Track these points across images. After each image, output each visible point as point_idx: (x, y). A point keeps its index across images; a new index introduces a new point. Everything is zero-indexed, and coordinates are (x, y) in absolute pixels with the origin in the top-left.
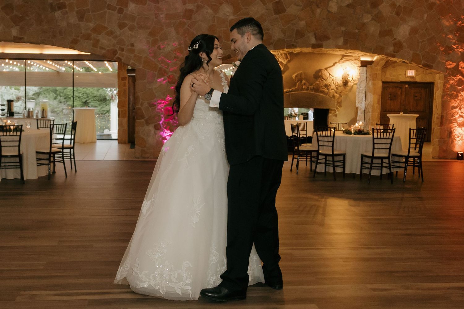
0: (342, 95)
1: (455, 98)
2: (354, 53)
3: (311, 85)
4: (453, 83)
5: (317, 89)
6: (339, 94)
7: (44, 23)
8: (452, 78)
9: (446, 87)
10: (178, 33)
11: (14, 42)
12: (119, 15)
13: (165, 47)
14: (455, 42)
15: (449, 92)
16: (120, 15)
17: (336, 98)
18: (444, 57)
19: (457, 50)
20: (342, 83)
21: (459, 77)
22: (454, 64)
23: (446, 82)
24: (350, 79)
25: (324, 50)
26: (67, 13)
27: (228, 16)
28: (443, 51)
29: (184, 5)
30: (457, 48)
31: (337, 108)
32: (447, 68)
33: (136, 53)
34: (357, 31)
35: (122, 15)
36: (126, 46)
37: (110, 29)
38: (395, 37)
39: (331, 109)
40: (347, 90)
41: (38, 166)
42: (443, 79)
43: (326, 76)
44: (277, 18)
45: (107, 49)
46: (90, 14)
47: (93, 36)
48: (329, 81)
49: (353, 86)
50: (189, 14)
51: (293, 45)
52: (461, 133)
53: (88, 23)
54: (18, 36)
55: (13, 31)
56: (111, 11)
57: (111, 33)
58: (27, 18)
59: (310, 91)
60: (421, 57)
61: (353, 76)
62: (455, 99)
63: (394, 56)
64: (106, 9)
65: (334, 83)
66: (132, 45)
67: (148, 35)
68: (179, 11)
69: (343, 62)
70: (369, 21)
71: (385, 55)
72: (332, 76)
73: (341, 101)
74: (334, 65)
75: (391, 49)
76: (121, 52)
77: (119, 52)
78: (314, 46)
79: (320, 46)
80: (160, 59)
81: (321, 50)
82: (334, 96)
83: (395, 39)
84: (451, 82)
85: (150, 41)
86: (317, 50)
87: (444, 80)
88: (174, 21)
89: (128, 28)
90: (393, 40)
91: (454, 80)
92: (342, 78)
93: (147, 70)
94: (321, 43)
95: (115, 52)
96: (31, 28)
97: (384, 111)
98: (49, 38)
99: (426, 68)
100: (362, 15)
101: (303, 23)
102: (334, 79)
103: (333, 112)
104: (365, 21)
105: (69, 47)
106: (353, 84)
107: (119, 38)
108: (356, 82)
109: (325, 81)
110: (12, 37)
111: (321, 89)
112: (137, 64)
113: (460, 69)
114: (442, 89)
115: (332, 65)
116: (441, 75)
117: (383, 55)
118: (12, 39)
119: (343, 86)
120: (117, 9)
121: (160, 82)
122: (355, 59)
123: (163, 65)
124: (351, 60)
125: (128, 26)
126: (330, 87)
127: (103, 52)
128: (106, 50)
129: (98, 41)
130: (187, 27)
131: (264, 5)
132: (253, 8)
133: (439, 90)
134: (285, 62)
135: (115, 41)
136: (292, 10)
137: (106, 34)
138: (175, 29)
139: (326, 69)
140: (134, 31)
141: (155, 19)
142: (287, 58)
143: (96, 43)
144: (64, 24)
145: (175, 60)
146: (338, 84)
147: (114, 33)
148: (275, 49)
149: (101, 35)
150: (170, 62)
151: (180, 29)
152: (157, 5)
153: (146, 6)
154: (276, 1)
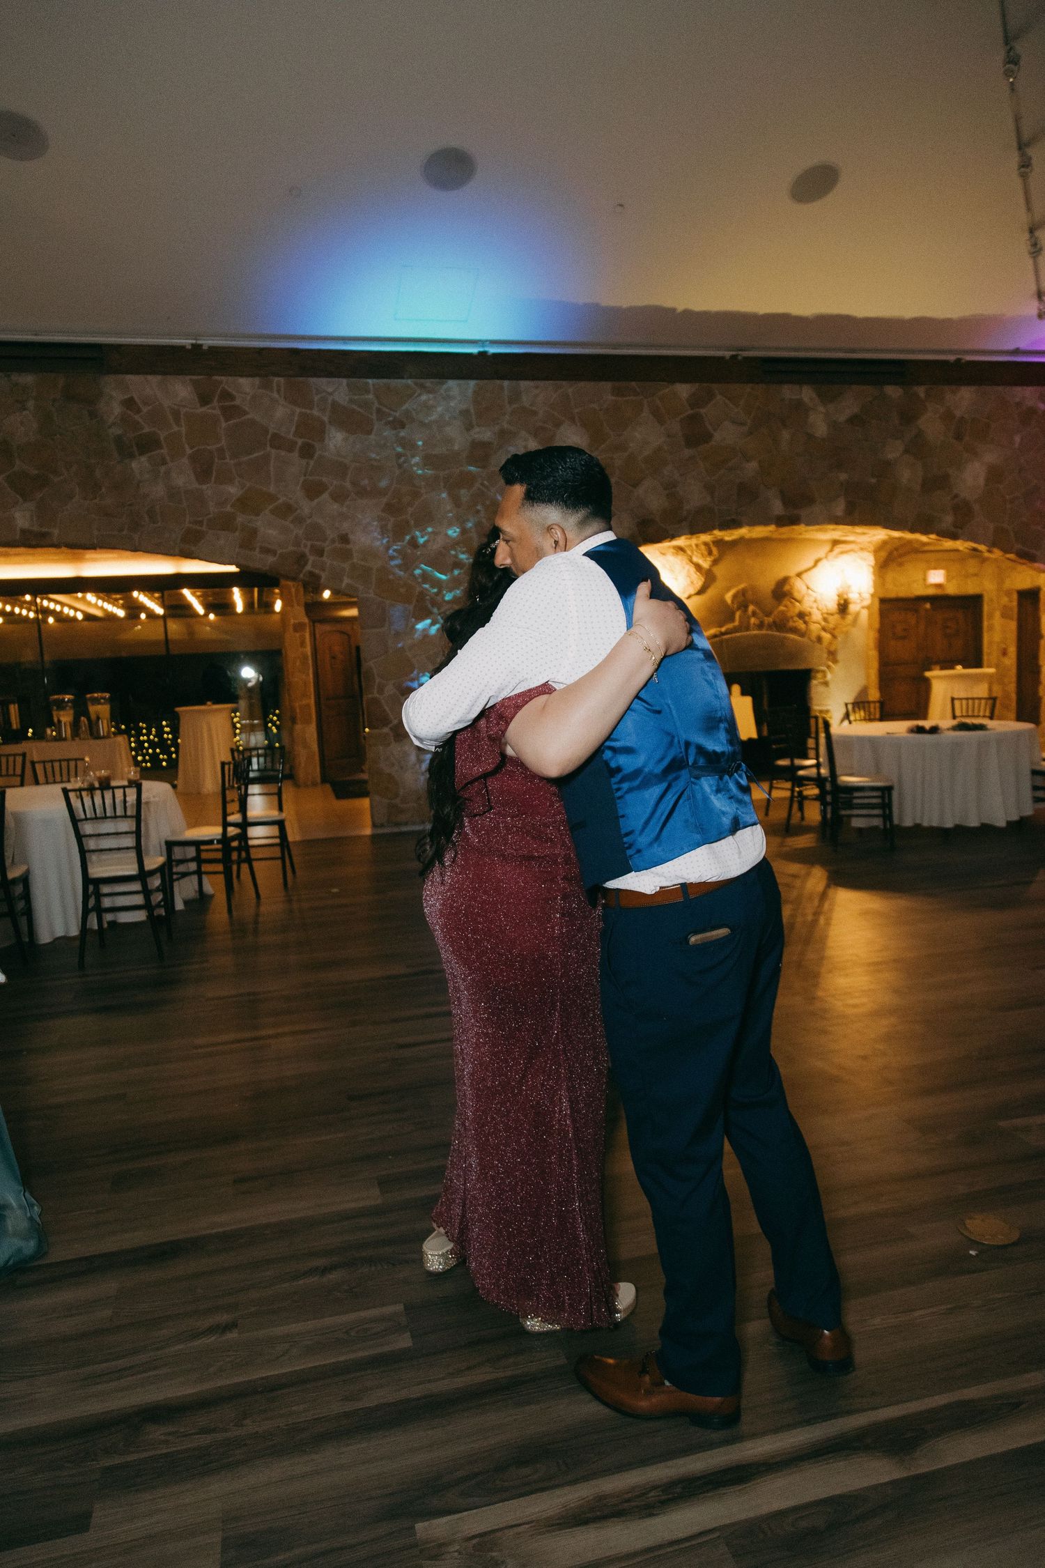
0: (838, 635)
2: (864, 534)
3: (768, 615)
5: (782, 625)
6: (830, 633)
7: (103, 490)
10: (457, 502)
11: (26, 547)
12: (304, 462)
16: (308, 463)
17: (825, 642)
20: (836, 606)
24: (853, 596)
25: (800, 528)
26: (164, 462)
29: (468, 430)
31: (829, 667)
33: (355, 561)
34: (874, 481)
35: (312, 463)
36: (327, 542)
37: (282, 500)
38: (955, 491)
39: (817, 668)
40: (849, 622)
43: (799, 592)
44: (692, 457)
45: (279, 552)
46: (228, 460)
47: (240, 519)
48: (807, 605)
49: (859, 611)
50: (481, 454)
51: (732, 522)
53: (223, 486)
54: (36, 528)
55: (17, 515)
56: (283, 453)
57: (286, 510)
58: (56, 480)
59: (767, 630)
60: (1013, 536)
61: (859, 590)
63: (954, 537)
64: (269, 448)
65: (818, 609)
66: (344, 539)
67: (383, 511)
68: (456, 448)
69: (836, 557)
70: (898, 456)
71: (937, 536)
72: (814, 592)
73: (836, 649)
74: (817, 562)
75: (948, 520)
76: (316, 558)
77: (311, 558)
78: (781, 522)
79: (793, 520)
80: (418, 572)
81: (793, 529)
82: (819, 639)
83: (956, 496)
85: (390, 526)
86: (786, 531)
88: (446, 472)
89: (331, 495)
90: (952, 500)
92: (839, 596)
93: (388, 602)
94: (797, 512)
95: (301, 559)
96: (68, 507)
97: (884, 666)
98: (121, 530)
100: (884, 443)
101: (754, 465)
102: (819, 598)
103: (819, 675)
104: (891, 456)
105: (177, 551)
107: (309, 521)
108: (866, 603)
109: (798, 604)
110: (18, 529)
111: (791, 624)
112: (361, 588)
115: (811, 563)
117: (933, 536)
118: (17, 537)
119: (838, 613)
120: (298, 447)
121: (424, 630)
122: (861, 548)
123: (426, 586)
124: (853, 549)
125: (329, 491)
126: (809, 619)
127: (271, 559)
128: (277, 555)
129: (254, 532)
130: (477, 485)
131: (661, 426)
132: (636, 434)
134: (706, 564)
135: (300, 532)
136: (727, 435)
137: (272, 512)
138: (449, 494)
139: (799, 575)
140: (348, 503)
141: (397, 472)
142: (710, 553)
143: (249, 539)
144: (159, 491)
145: (456, 572)
146: (827, 610)
147: (296, 509)
148: (693, 531)
149: (260, 517)
150: (443, 577)
151: (463, 491)
152: (399, 432)
153: (372, 437)
154: (687, 414)
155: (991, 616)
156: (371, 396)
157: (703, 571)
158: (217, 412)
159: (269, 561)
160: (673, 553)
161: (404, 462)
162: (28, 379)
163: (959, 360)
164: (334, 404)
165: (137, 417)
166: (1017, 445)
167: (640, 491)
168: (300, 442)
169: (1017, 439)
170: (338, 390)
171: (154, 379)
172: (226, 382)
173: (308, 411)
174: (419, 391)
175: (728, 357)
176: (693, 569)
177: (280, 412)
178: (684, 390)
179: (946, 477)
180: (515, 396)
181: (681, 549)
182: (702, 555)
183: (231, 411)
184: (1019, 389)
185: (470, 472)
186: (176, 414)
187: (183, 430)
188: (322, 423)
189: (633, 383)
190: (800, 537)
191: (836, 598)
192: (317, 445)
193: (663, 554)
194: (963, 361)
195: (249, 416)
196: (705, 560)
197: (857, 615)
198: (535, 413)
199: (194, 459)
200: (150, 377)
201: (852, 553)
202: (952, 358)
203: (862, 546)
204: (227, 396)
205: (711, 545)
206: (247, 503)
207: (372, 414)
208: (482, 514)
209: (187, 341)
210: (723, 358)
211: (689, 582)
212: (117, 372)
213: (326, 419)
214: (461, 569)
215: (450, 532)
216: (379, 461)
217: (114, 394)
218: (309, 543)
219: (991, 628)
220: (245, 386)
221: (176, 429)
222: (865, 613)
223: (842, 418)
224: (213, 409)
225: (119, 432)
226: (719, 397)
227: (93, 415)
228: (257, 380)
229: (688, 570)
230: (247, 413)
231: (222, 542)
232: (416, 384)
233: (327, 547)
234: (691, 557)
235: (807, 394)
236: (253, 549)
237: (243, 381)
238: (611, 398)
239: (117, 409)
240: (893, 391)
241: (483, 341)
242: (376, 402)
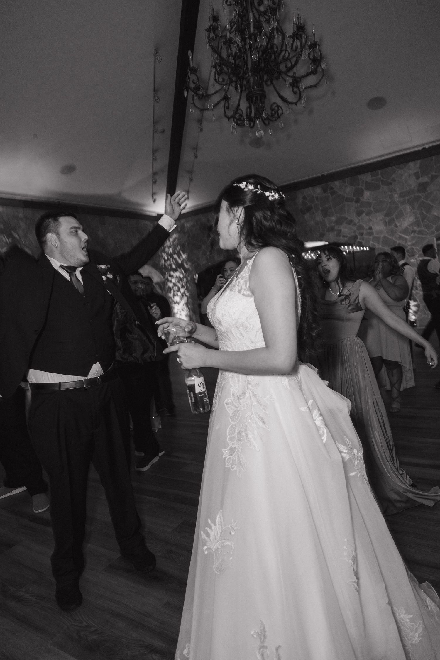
10: (413, 208)
12: (357, 204)
13: (401, 224)
26: (314, 214)
29: (417, 180)
33: (374, 235)
35: (359, 204)
37: (349, 218)
45: (349, 236)
46: (332, 209)
47: (336, 228)
50: (423, 187)
53: (331, 218)
56: (349, 203)
57: (351, 222)
64: (345, 202)
66: (370, 228)
67: (384, 216)
68: (413, 187)
77: (359, 237)
80: (397, 236)
85: (387, 221)
88: (409, 197)
95: (355, 237)
107: (358, 224)
112: (376, 245)
120: (354, 200)
123: (401, 241)
125: (365, 213)
127: (346, 239)
129: (340, 231)
130: (422, 199)
135: (355, 228)
137: (347, 223)
138: (410, 205)
140: (371, 215)
141: (390, 201)
143: (338, 234)
144: (312, 223)
147: (354, 221)
149: (343, 226)
150: (408, 237)
151: (416, 203)
152: (390, 187)
153: (380, 190)
156: (380, 176)
164: (366, 182)
165: (306, 201)
168: (355, 198)
170: (367, 178)
171: (310, 189)
172: (331, 184)
173: (358, 187)
174: (397, 170)
177: (348, 190)
180: (437, 162)
183: (333, 193)
185: (418, 195)
186: (317, 198)
187: (319, 202)
188: (363, 190)
192: (360, 197)
195: (339, 193)
199: (322, 210)
204: (332, 188)
206: (338, 222)
207: (380, 183)
208: (423, 210)
209: (320, 174)
212: (301, 189)
213: (363, 188)
214: (415, 232)
215: (410, 219)
217: (300, 196)
218: (358, 232)
220: (337, 184)
221: (317, 202)
224: (328, 194)
227: (295, 203)
228: (341, 181)
231: (331, 236)
232: (396, 167)
233: (365, 232)
239: (301, 200)
241: (423, 145)
242: (381, 177)
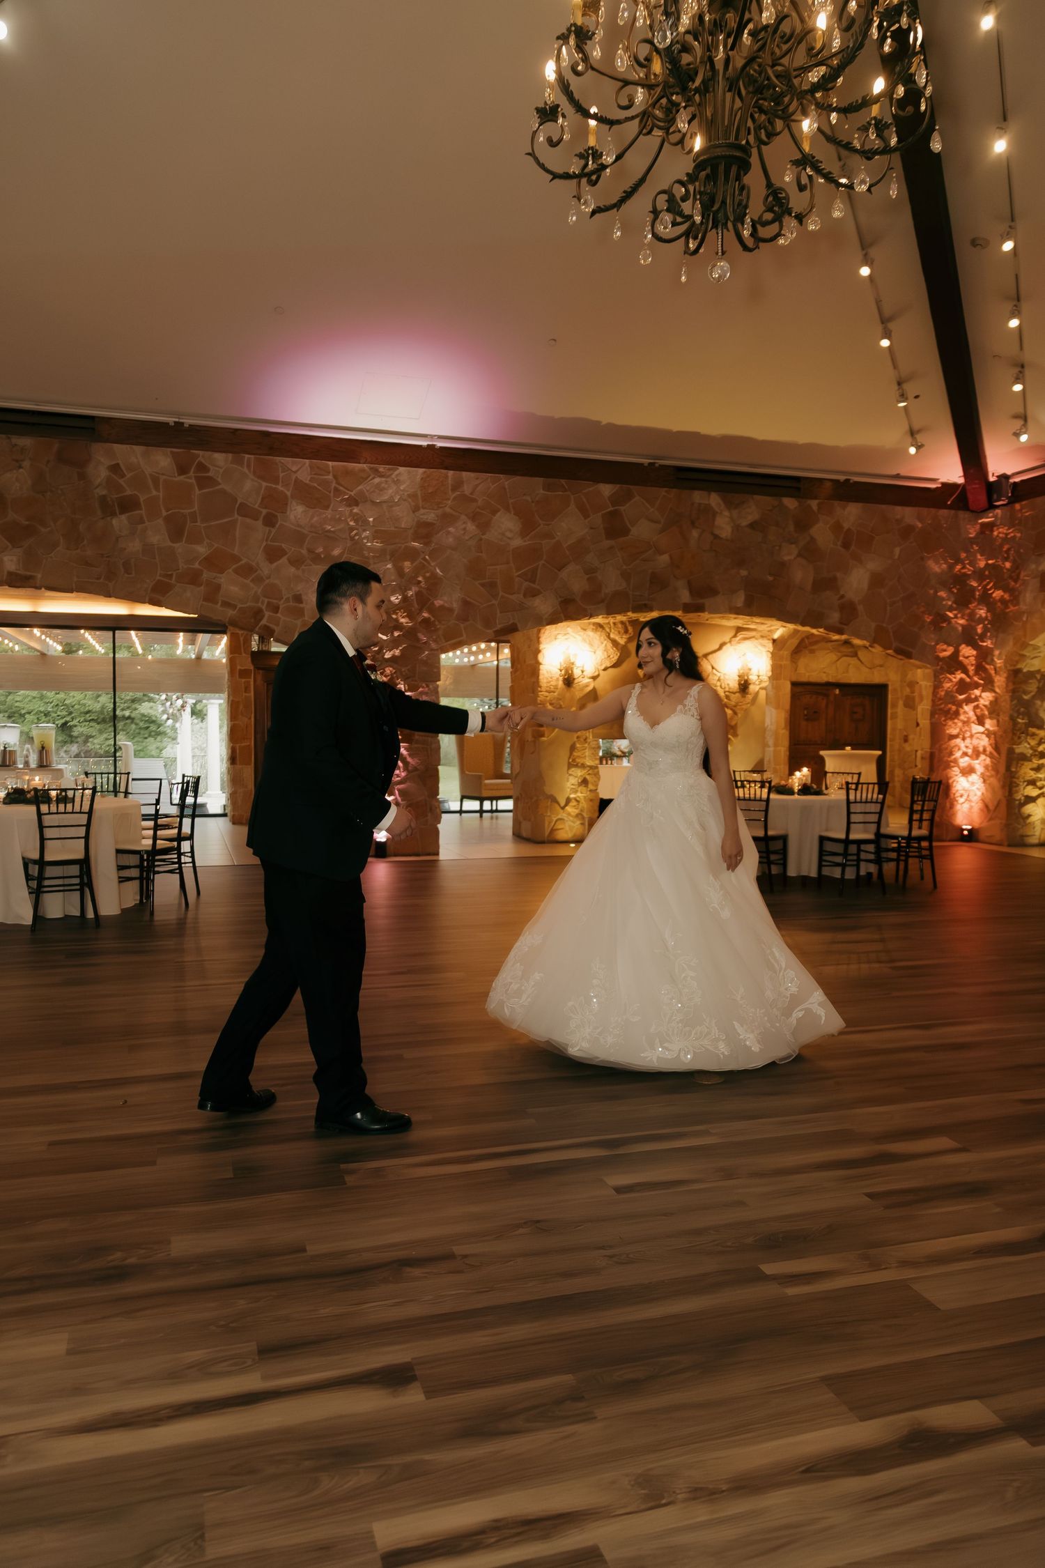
0: (738, 711)
1: (954, 717)
2: (762, 624)
4: (949, 688)
6: (731, 709)
7: (85, 542)
8: (948, 678)
9: (938, 696)
11: (10, 586)
12: (268, 529)
14: (951, 605)
15: (943, 706)
16: (270, 530)
18: (933, 636)
19: (956, 622)
20: (737, 686)
21: (959, 675)
22: (950, 650)
23: (937, 687)
24: (753, 678)
25: (706, 615)
26: (142, 522)
27: (509, 538)
28: (930, 623)
29: (415, 511)
30: (956, 617)
32: (938, 656)
34: (771, 578)
35: (274, 531)
36: (282, 601)
37: (244, 561)
38: (842, 593)
40: (749, 700)
41: (120, 882)
42: (933, 679)
44: (612, 547)
45: (239, 606)
46: (198, 524)
47: (206, 575)
49: (758, 692)
50: (425, 532)
51: (645, 605)
52: (966, 788)
53: (193, 546)
54: (22, 572)
55: (6, 559)
56: (248, 520)
57: (247, 570)
58: (43, 530)
60: (891, 634)
61: (759, 672)
62: (954, 719)
63: (840, 632)
64: (236, 516)
66: (298, 599)
68: (403, 526)
69: (740, 641)
70: (793, 558)
71: (825, 629)
72: (719, 672)
73: (736, 724)
74: (721, 647)
75: (835, 617)
76: (271, 614)
77: (267, 614)
78: (688, 608)
79: (699, 608)
81: (699, 616)
83: (842, 597)
84: (947, 685)
86: (693, 617)
87: (935, 681)
88: (393, 546)
89: (289, 559)
90: (839, 600)
91: (951, 680)
92: (739, 676)
94: (701, 601)
95: (258, 614)
96: (52, 555)
97: (795, 744)
98: (98, 578)
99: (900, 657)
100: (780, 546)
101: (665, 558)
102: (722, 678)
104: (786, 558)
105: (147, 600)
106: (757, 688)
107: (267, 581)
108: (764, 685)
110: (5, 573)
113: (961, 658)
114: (930, 700)
115: (717, 647)
116: (927, 671)
117: (821, 630)
118: (4, 578)
119: (739, 692)
120: (262, 516)
122: (762, 637)
124: (753, 637)
125: (286, 557)
127: (231, 613)
128: (237, 610)
129: (218, 588)
130: (420, 559)
131: (585, 519)
132: (563, 524)
133: (925, 701)
134: (622, 641)
135: (260, 590)
136: (643, 530)
137: (236, 571)
138: (394, 565)
139: (706, 656)
140: (303, 567)
141: (350, 543)
142: (626, 631)
143: (213, 593)
144: (135, 546)
145: (396, 634)
146: (730, 688)
147: (256, 571)
148: (610, 612)
149: (224, 574)
150: (384, 638)
151: (407, 564)
152: (354, 509)
153: (330, 511)
154: (609, 510)
155: (894, 706)
156: (330, 477)
157: (620, 646)
158: (193, 481)
159: (229, 615)
160: (593, 629)
161: (356, 535)
162: (25, 442)
163: (847, 480)
164: (297, 480)
165: (121, 481)
166: (896, 557)
167: (564, 574)
168: (264, 511)
169: (897, 551)
170: (301, 469)
171: (138, 449)
172: (202, 455)
173: (274, 486)
174: (373, 475)
175: (646, 465)
176: (610, 645)
177: (249, 485)
178: (606, 490)
179: (834, 579)
180: (457, 485)
181: (600, 626)
182: (619, 632)
183: (205, 481)
184: (898, 509)
185: (414, 549)
186: (156, 481)
187: (161, 494)
188: (286, 496)
189: (563, 481)
190: (707, 622)
191: (737, 678)
192: (278, 514)
193: (585, 630)
194: (851, 481)
195: (220, 487)
196: (622, 638)
197: (757, 694)
198: (474, 500)
199: (168, 520)
200: (134, 447)
201: (754, 639)
202: (842, 478)
203: (763, 634)
204: (202, 467)
205: (627, 623)
206: (215, 562)
207: (330, 492)
208: (423, 585)
209: (170, 419)
210: (642, 464)
211: (606, 656)
212: (107, 441)
213: (289, 494)
214: (401, 632)
215: (393, 599)
216: (333, 532)
217: (102, 460)
218: (266, 600)
219: (894, 716)
220: (219, 460)
221: (154, 493)
222: (763, 694)
223: (744, 523)
224: (190, 479)
225: (104, 492)
226: (637, 498)
227: (82, 476)
228: (230, 456)
229: (606, 645)
230: (220, 484)
231: (188, 594)
232: (371, 469)
233: (283, 605)
234: (609, 634)
235: (714, 500)
236: (217, 603)
237: (217, 456)
238: (542, 491)
239: (103, 473)
240: (790, 503)
241: (432, 437)
242: (334, 482)
